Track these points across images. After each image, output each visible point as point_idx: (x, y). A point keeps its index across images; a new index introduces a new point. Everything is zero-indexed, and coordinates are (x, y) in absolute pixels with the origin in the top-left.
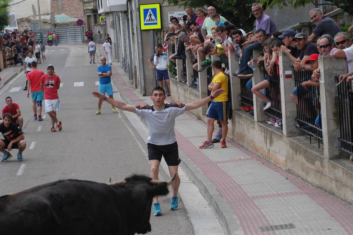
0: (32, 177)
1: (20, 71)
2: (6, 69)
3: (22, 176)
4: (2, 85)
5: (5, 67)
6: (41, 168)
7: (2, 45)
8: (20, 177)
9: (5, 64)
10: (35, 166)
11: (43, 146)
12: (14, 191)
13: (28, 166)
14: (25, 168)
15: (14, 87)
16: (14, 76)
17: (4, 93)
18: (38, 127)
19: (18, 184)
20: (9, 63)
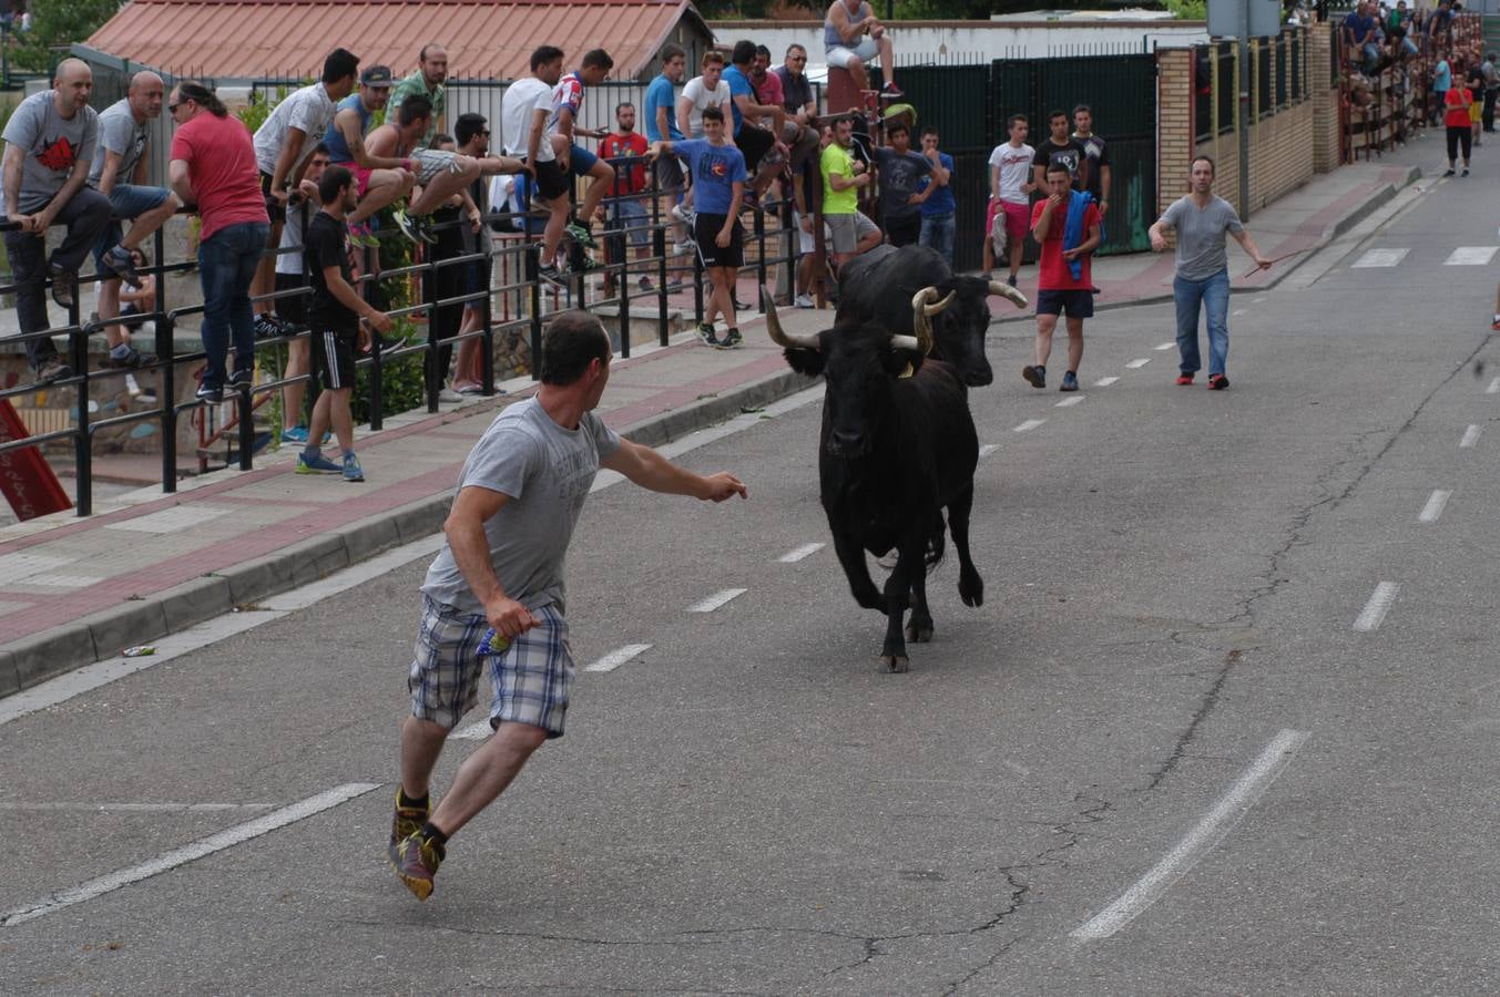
0: (1417, 643)
1: (1405, 181)
2: (1347, 169)
3: (1377, 633)
4: (1324, 235)
5: (1346, 157)
6: (1460, 607)
7: (1338, 62)
8: (1368, 637)
9: (1347, 146)
10: (1435, 595)
11: (1478, 513)
12: (1336, 696)
13: (1406, 595)
14: (1396, 602)
15: (1375, 246)
16: (1378, 202)
17: (1331, 269)
18: (1466, 427)
19: (1358, 667)
20: (1362, 143)
